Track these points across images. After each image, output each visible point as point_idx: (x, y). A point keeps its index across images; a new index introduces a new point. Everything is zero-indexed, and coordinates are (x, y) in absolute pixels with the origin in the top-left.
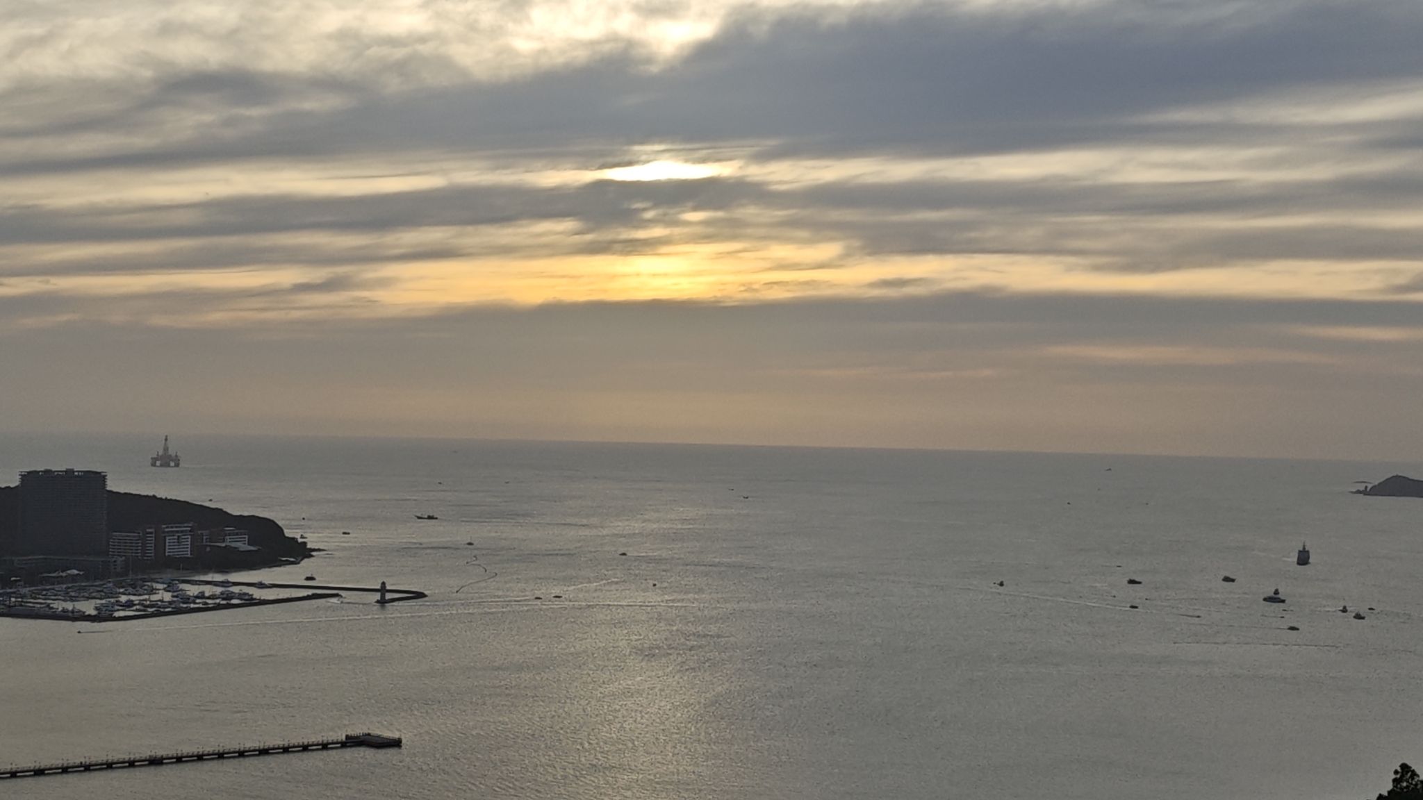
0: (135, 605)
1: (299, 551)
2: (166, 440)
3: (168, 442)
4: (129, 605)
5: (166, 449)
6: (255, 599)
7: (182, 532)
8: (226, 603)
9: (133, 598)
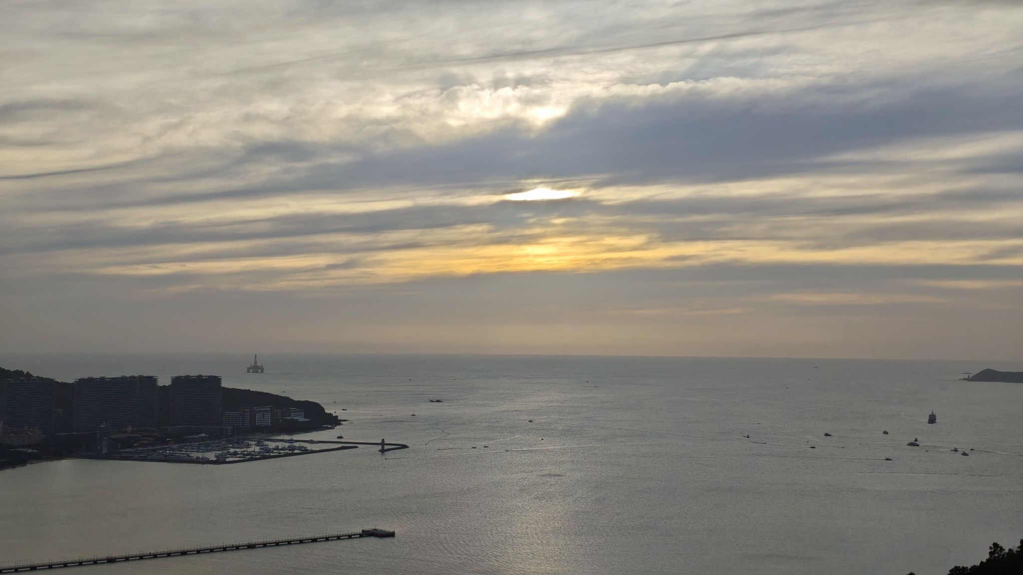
0: (239, 454)
1: (333, 421)
2: (256, 357)
3: (257, 358)
4: (235, 454)
5: (256, 362)
6: (308, 450)
7: (265, 411)
8: (291, 452)
9: (237, 450)
